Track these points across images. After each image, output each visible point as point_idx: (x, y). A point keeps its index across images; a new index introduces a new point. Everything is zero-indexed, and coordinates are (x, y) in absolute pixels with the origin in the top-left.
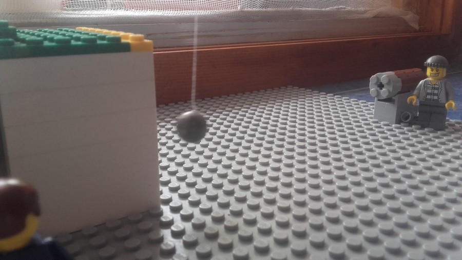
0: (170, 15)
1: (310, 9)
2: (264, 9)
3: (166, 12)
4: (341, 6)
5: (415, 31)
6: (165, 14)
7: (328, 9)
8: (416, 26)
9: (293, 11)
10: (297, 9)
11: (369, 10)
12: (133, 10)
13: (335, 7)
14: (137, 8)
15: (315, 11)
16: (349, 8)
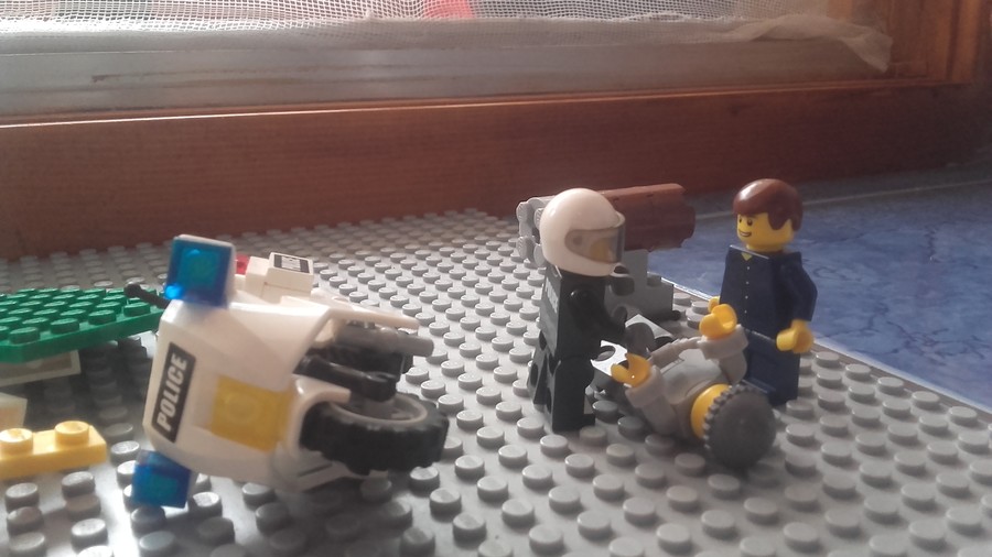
0: (165, 30)
1: (571, 19)
2: (438, 19)
3: (154, 24)
4: (665, 13)
5: (877, 75)
6: (152, 29)
7: (626, 19)
8: (880, 63)
9: (521, 23)
10: (536, 18)
11: (746, 22)
12: (62, 18)
13: (650, 15)
14: (74, 14)
15: (584, 23)
16: (689, 17)
